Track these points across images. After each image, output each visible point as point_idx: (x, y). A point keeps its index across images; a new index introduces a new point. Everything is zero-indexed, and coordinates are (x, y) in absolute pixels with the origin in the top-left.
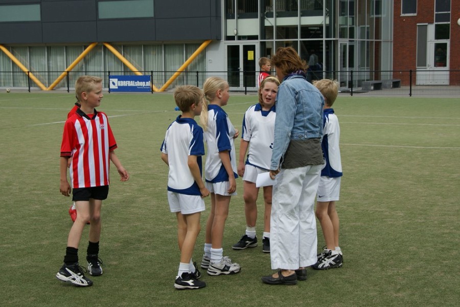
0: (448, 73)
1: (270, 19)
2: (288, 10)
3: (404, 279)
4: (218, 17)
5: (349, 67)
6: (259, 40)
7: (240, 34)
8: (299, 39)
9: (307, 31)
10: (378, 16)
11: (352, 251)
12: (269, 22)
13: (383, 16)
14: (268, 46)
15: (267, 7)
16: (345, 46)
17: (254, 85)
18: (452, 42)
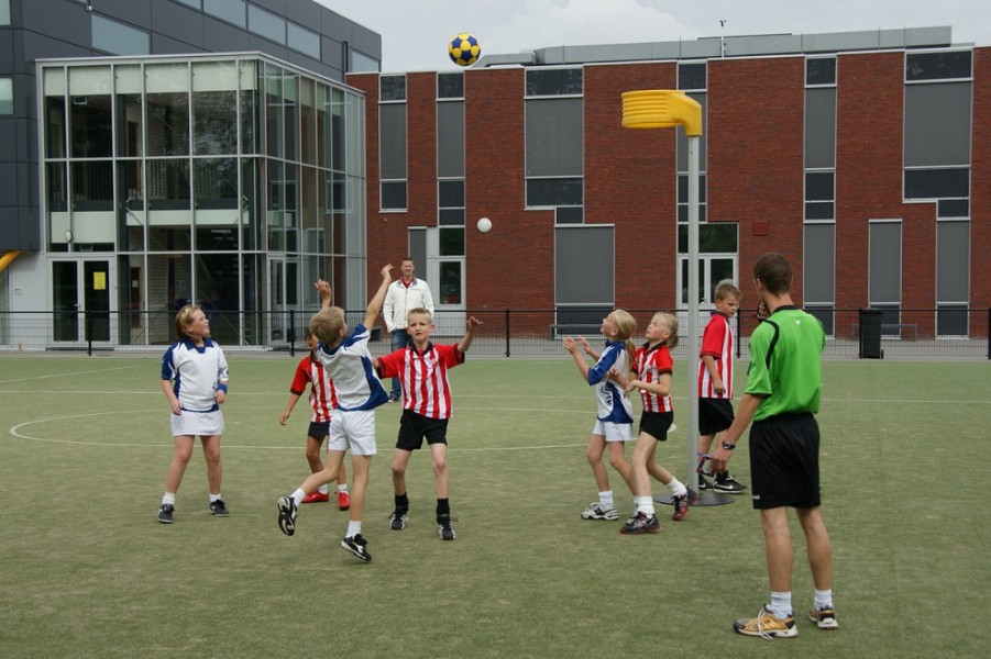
0: (464, 314)
1: (136, 213)
2: (172, 198)
4: (34, 207)
5: (288, 303)
6: (116, 253)
7: (79, 240)
8: (193, 252)
9: (207, 235)
10: (338, 211)
12: (135, 218)
13: (348, 211)
14: (133, 264)
15: (130, 191)
16: (280, 265)
17: (107, 338)
18: (468, 260)
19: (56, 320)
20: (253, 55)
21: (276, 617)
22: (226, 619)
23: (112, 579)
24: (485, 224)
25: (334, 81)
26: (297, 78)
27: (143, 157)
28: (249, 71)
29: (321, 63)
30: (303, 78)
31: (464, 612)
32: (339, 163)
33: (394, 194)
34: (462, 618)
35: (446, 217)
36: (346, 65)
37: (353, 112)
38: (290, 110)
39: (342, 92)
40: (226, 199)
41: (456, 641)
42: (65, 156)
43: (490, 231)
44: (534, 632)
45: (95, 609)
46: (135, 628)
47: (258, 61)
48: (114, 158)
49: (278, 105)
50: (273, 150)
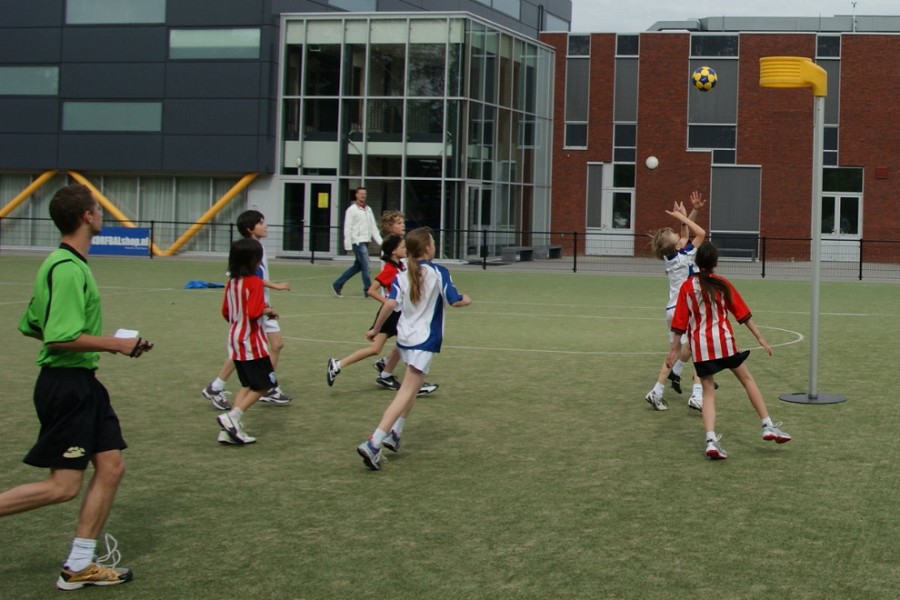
0: (632, 238)
1: (357, 144)
2: (388, 131)
3: (522, 561)
4: (271, 136)
5: (483, 223)
6: (338, 177)
7: (309, 165)
8: (403, 178)
9: (416, 164)
10: (528, 147)
11: (446, 520)
12: (356, 148)
13: (537, 147)
14: (352, 186)
15: (352, 125)
16: (477, 191)
17: (327, 249)
18: (637, 191)
19: (285, 233)
20: (462, 14)
21: (452, 492)
22: (409, 493)
23: (315, 456)
24: (652, 162)
25: (532, 39)
26: (498, 35)
27: (365, 96)
28: (458, 28)
29: (519, 23)
30: (503, 35)
31: (613, 491)
32: (530, 106)
33: (576, 135)
34: (609, 496)
35: (620, 155)
36: (541, 25)
37: (545, 65)
38: (491, 61)
39: (535, 48)
40: (434, 135)
41: (603, 516)
42: (299, 94)
43: (656, 168)
44: (670, 509)
45: (300, 481)
46: (331, 499)
47: (465, 20)
48: (341, 97)
49: (481, 56)
50: (474, 94)
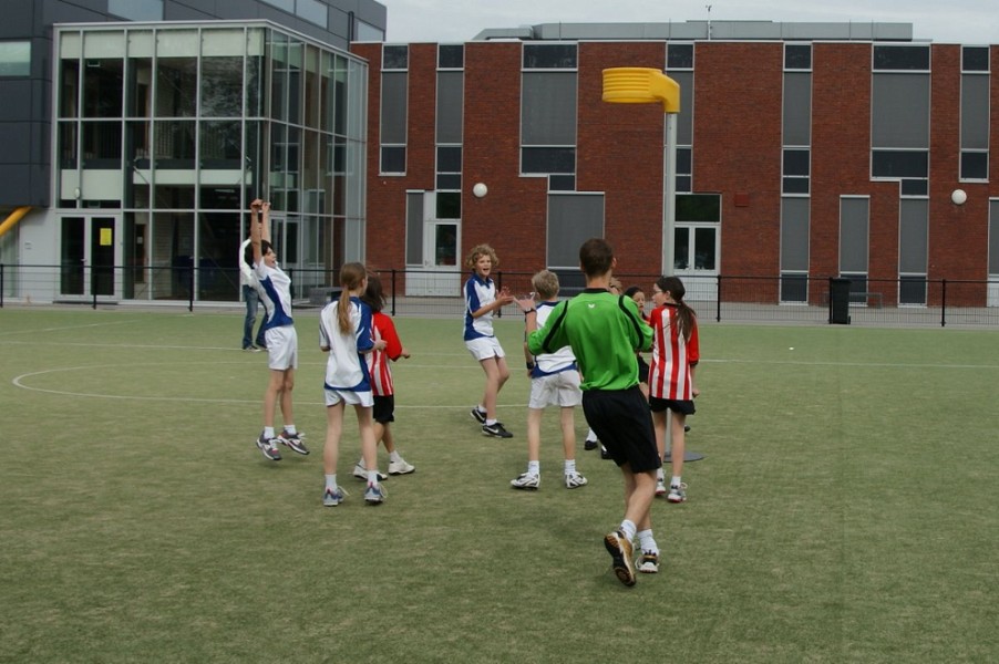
0: (459, 276)
1: (143, 172)
2: (178, 157)
3: (337, 642)
4: (45, 164)
5: (288, 261)
6: (123, 210)
7: (88, 196)
8: (197, 210)
9: (211, 195)
10: (338, 174)
11: (250, 597)
12: (142, 176)
13: (348, 174)
14: (139, 221)
15: (138, 151)
16: (281, 225)
17: (111, 292)
18: (464, 223)
19: (63, 275)
20: (261, 22)
21: (258, 566)
22: (209, 567)
23: (102, 526)
24: (480, 189)
25: (339, 49)
26: (303, 45)
27: (152, 118)
28: (256, 38)
29: (327, 31)
30: (309, 46)
31: (439, 563)
32: (340, 127)
33: (394, 159)
34: (436, 568)
35: (443, 182)
36: (352, 34)
37: (356, 78)
38: (295, 75)
39: (345, 60)
40: (230, 160)
41: (429, 590)
42: (77, 116)
43: (485, 196)
44: (505, 582)
45: (85, 555)
46: (121, 574)
47: (265, 29)
48: (124, 119)
49: (283, 70)
50: (277, 113)
